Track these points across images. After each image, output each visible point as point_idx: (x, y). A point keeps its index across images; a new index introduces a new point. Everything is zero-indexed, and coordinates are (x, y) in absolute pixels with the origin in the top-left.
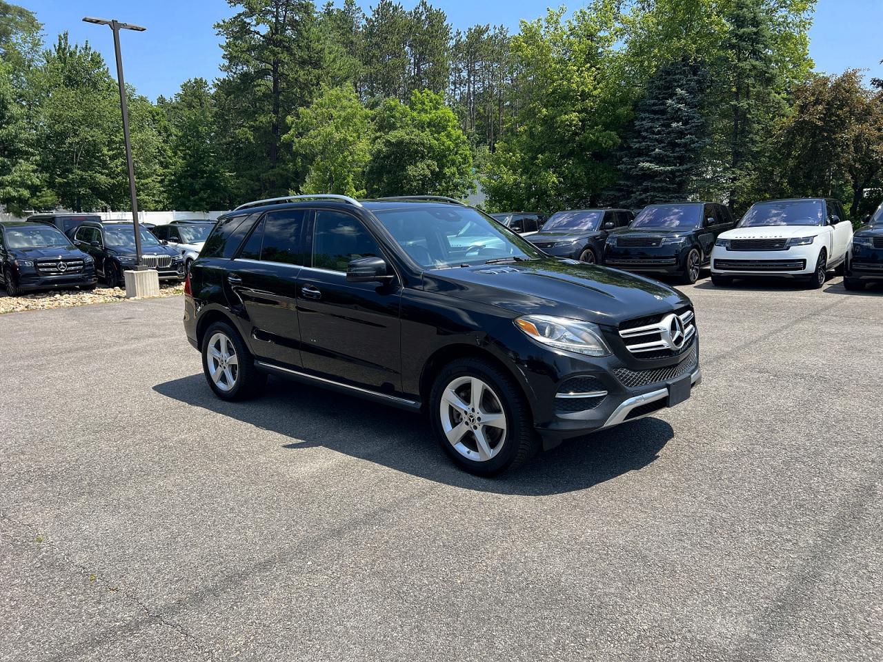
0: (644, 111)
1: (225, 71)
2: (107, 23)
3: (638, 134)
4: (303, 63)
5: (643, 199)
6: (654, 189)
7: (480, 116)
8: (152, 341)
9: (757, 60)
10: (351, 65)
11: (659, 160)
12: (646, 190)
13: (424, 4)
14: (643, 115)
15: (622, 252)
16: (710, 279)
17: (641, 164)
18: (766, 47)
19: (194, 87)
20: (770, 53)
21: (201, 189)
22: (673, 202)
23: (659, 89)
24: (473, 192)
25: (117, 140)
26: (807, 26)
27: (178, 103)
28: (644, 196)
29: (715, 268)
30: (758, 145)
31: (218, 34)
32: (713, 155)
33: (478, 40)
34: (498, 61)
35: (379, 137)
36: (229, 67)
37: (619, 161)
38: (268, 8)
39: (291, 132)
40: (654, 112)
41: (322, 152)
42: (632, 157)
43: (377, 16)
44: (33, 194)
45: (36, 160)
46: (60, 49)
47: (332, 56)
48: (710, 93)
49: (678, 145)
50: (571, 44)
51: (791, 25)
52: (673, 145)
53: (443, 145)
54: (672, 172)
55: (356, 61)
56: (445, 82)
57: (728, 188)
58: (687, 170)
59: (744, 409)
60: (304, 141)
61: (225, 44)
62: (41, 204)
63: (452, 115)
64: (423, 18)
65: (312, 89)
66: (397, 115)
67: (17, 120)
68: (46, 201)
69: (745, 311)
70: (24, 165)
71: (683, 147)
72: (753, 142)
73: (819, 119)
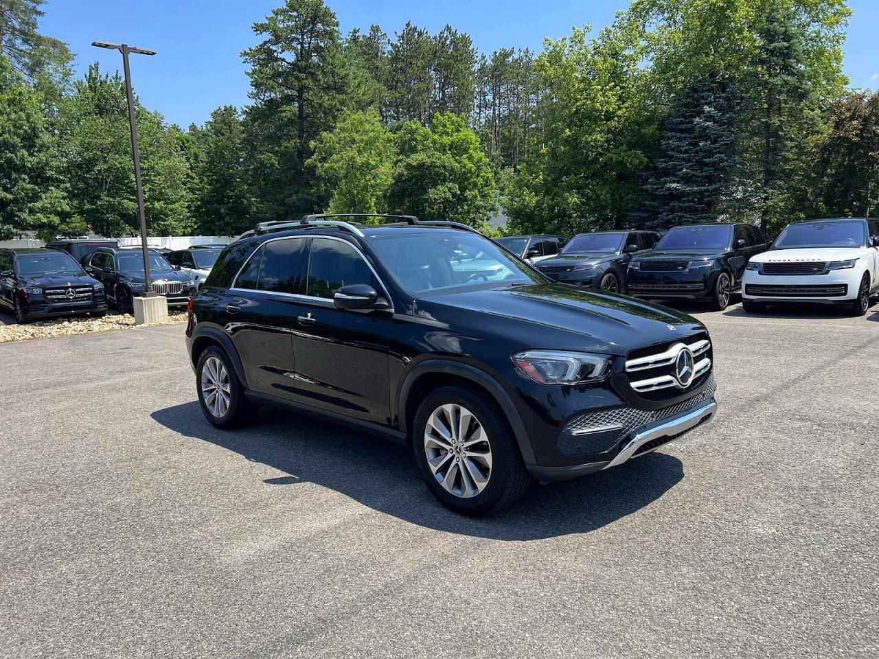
0: (671, 130)
1: (254, 98)
2: (116, 47)
3: (664, 154)
4: (327, 88)
5: (670, 219)
6: (681, 209)
7: (505, 139)
8: (137, 374)
9: (789, 75)
10: (375, 89)
11: (687, 180)
12: (672, 211)
13: (449, 28)
14: (669, 134)
15: (646, 276)
16: (741, 304)
17: (668, 185)
18: (798, 61)
19: (223, 114)
20: (803, 68)
21: (226, 214)
22: (702, 223)
23: (686, 107)
24: (496, 215)
25: (145, 166)
26: (841, 41)
27: (208, 130)
28: (671, 216)
29: (747, 293)
30: (790, 163)
31: (245, 62)
32: (743, 174)
33: (503, 63)
34: (523, 83)
35: (400, 161)
36: (257, 94)
37: (645, 182)
38: (294, 35)
39: (315, 156)
40: (682, 131)
41: (346, 177)
42: (658, 178)
43: (402, 41)
44: (63, 221)
45: (66, 187)
46: (92, 79)
47: (357, 81)
48: (740, 110)
49: (707, 165)
50: (595, 63)
51: (824, 40)
52: (701, 164)
53: (465, 167)
54: (701, 193)
55: (381, 86)
56: (470, 105)
57: (760, 208)
58: (716, 189)
59: (783, 471)
60: (326, 165)
61: (251, 71)
62: (70, 230)
63: (473, 137)
64: (448, 42)
65: (336, 114)
66: (419, 138)
67: (48, 148)
68: (76, 227)
69: (780, 342)
70: (55, 192)
71: (712, 166)
72: (786, 160)
73: (857, 135)
